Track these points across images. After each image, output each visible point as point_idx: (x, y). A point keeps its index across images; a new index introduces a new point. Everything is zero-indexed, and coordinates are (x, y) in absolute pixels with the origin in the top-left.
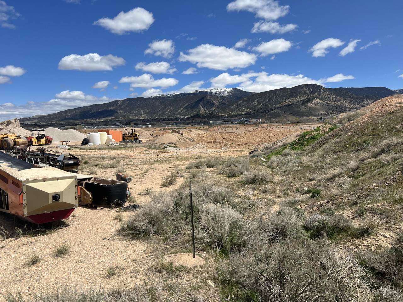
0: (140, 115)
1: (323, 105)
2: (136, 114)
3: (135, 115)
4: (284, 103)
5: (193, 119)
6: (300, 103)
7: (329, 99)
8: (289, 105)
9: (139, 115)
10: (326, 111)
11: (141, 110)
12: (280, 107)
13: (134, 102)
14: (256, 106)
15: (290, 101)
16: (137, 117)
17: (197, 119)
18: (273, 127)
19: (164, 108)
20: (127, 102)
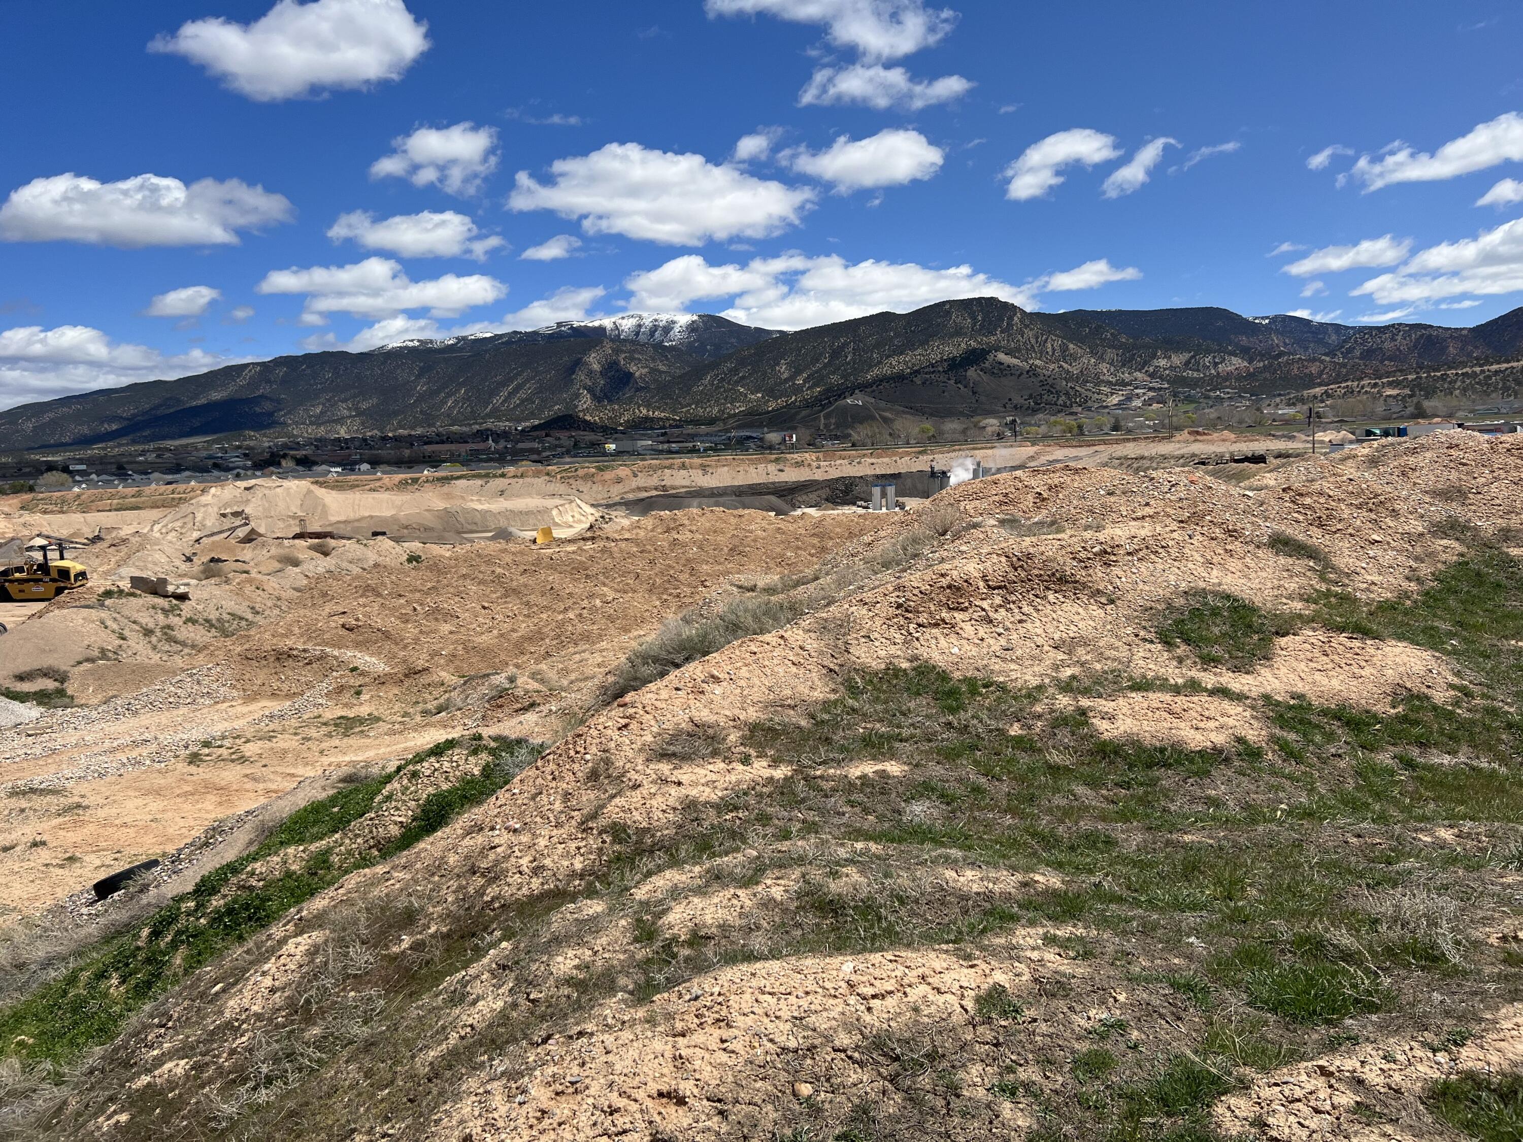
0: (334, 421)
1: (1021, 374)
2: (318, 417)
3: (312, 423)
4: (886, 370)
5: (547, 435)
6: (941, 369)
7: (1041, 353)
8: (900, 378)
9: (329, 422)
10: (1031, 397)
11: (336, 403)
12: (870, 385)
13: (308, 371)
14: (786, 380)
15: (906, 363)
16: (321, 432)
17: (563, 435)
18: (838, 462)
19: (433, 393)
20: (281, 371)
